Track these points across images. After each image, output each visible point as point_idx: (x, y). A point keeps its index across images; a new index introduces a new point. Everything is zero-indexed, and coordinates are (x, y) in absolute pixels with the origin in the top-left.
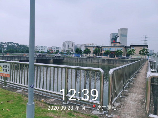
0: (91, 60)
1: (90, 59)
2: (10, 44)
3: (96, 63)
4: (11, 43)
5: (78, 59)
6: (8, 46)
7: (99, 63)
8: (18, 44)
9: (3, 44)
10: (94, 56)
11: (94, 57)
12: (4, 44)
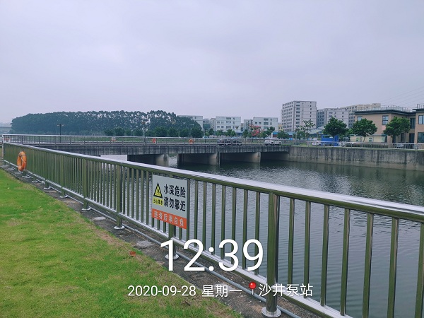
0: (378, 154)
1: (372, 151)
2: (156, 116)
3: (396, 166)
4: (159, 112)
5: (335, 152)
6: (153, 119)
7: (405, 163)
8: (173, 115)
9: (143, 117)
10: (386, 141)
11: (387, 147)
12: (145, 115)
